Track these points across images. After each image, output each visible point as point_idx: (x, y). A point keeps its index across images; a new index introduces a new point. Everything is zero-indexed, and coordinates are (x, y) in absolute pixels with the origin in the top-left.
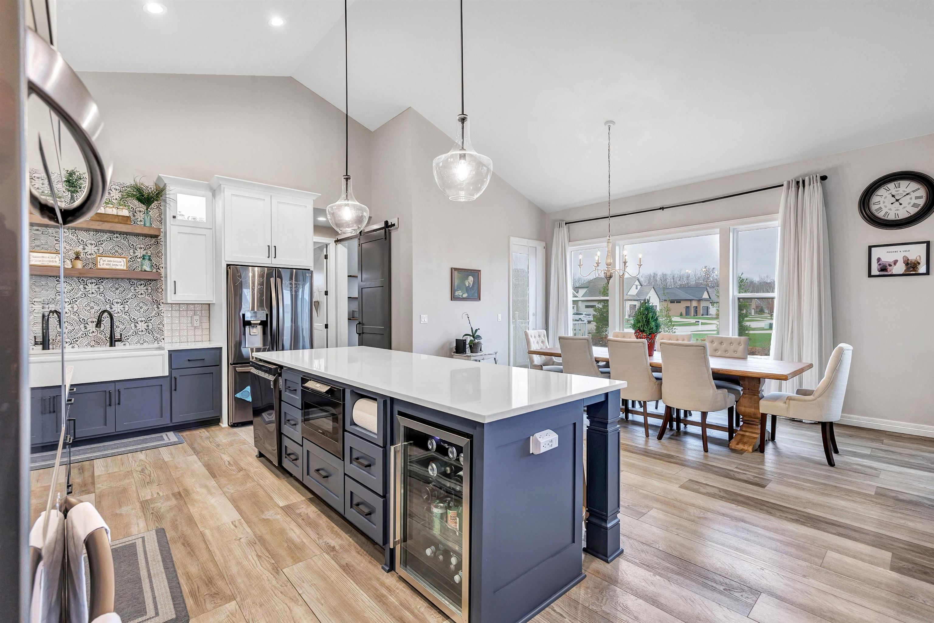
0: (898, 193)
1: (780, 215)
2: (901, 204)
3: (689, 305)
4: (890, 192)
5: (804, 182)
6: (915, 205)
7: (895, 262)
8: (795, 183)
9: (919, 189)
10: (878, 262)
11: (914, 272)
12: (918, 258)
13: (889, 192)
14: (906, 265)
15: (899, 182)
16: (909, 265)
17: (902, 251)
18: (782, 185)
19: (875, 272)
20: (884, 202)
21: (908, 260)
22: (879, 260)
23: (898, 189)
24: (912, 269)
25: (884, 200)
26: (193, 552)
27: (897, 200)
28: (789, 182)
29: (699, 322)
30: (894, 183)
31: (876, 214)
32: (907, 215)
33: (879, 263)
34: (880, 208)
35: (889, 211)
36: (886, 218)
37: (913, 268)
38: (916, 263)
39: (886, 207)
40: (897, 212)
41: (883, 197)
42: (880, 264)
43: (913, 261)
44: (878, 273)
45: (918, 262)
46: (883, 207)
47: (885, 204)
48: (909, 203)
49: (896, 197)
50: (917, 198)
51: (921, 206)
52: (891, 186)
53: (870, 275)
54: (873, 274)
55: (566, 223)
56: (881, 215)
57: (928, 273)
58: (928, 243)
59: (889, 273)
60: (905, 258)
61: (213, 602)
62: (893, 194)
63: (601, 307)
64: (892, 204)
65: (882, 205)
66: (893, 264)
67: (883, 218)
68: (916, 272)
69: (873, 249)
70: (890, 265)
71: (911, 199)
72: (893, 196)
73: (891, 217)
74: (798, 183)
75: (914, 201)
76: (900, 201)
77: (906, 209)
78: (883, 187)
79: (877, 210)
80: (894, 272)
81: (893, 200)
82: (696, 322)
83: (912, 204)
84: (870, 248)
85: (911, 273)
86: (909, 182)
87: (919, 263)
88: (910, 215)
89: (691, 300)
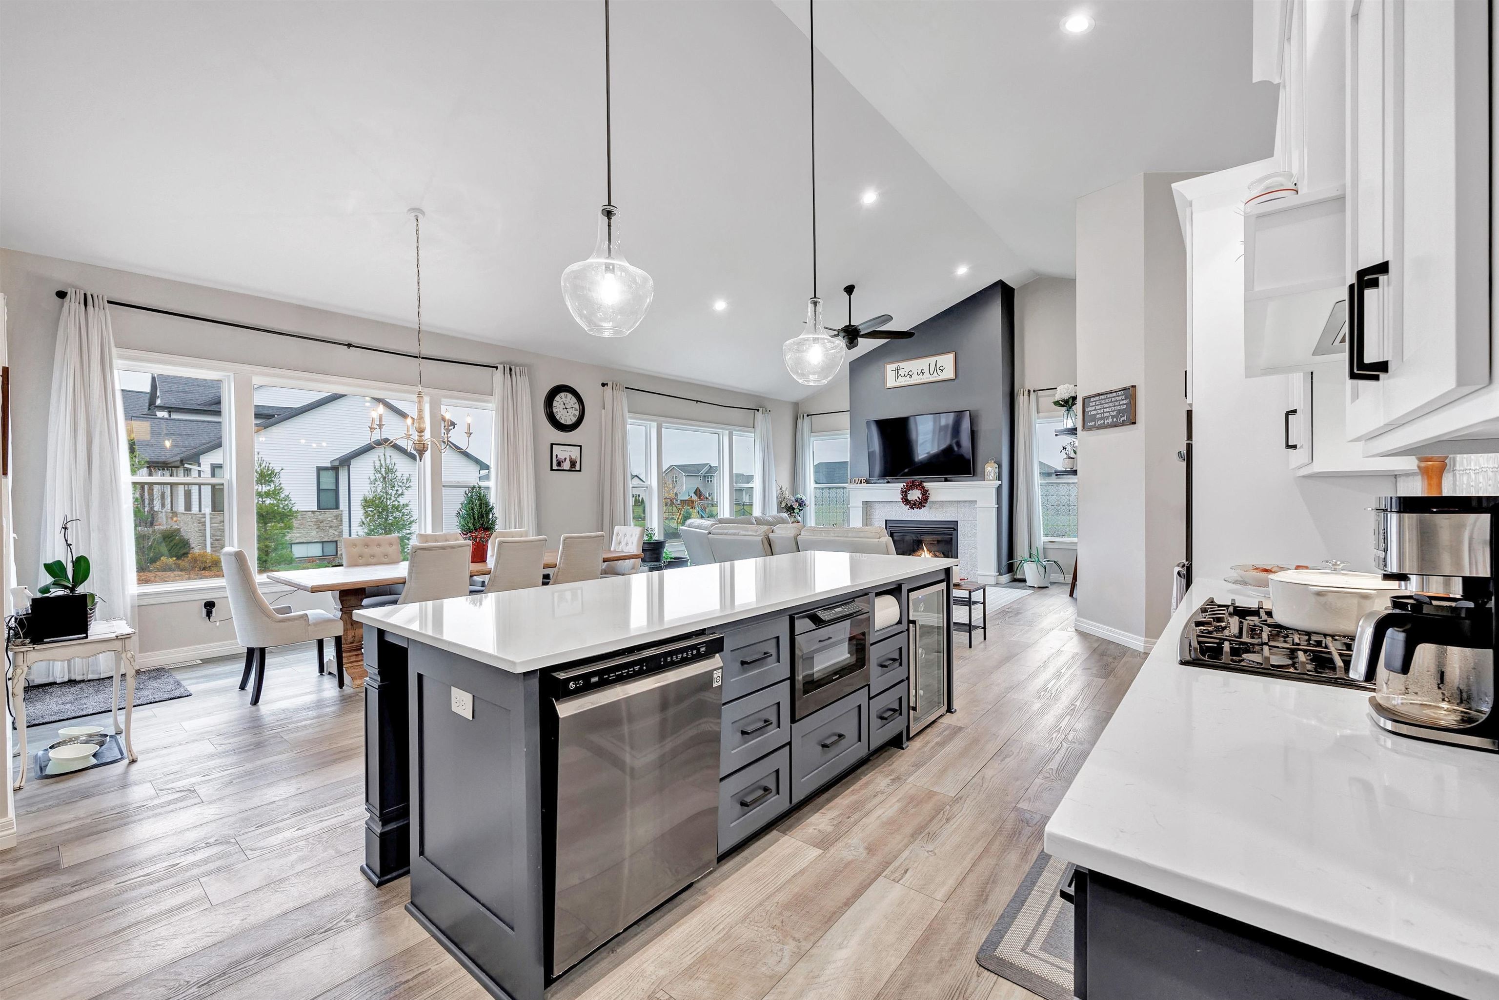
0: (566, 402)
2: (568, 412)
4: (562, 400)
6: (574, 415)
7: (565, 459)
8: (508, 370)
10: (556, 458)
11: (573, 469)
12: (576, 458)
14: (569, 462)
16: (571, 463)
17: (568, 451)
18: (495, 367)
22: (557, 456)
23: (566, 399)
24: (572, 466)
25: (559, 406)
26: (990, 877)
27: (566, 408)
30: (564, 393)
31: (555, 416)
34: (558, 412)
40: (566, 418)
42: (557, 460)
43: (573, 460)
44: (556, 467)
47: (560, 409)
50: (575, 409)
51: (578, 416)
53: (552, 469)
57: (580, 471)
58: (580, 446)
59: (562, 469)
60: (570, 457)
61: (1033, 817)
64: (563, 410)
66: (563, 461)
68: (575, 469)
70: (561, 461)
72: (564, 404)
74: (511, 370)
75: (574, 412)
77: (570, 417)
78: (559, 395)
80: (564, 467)
84: (552, 444)
87: (576, 462)
88: (572, 423)
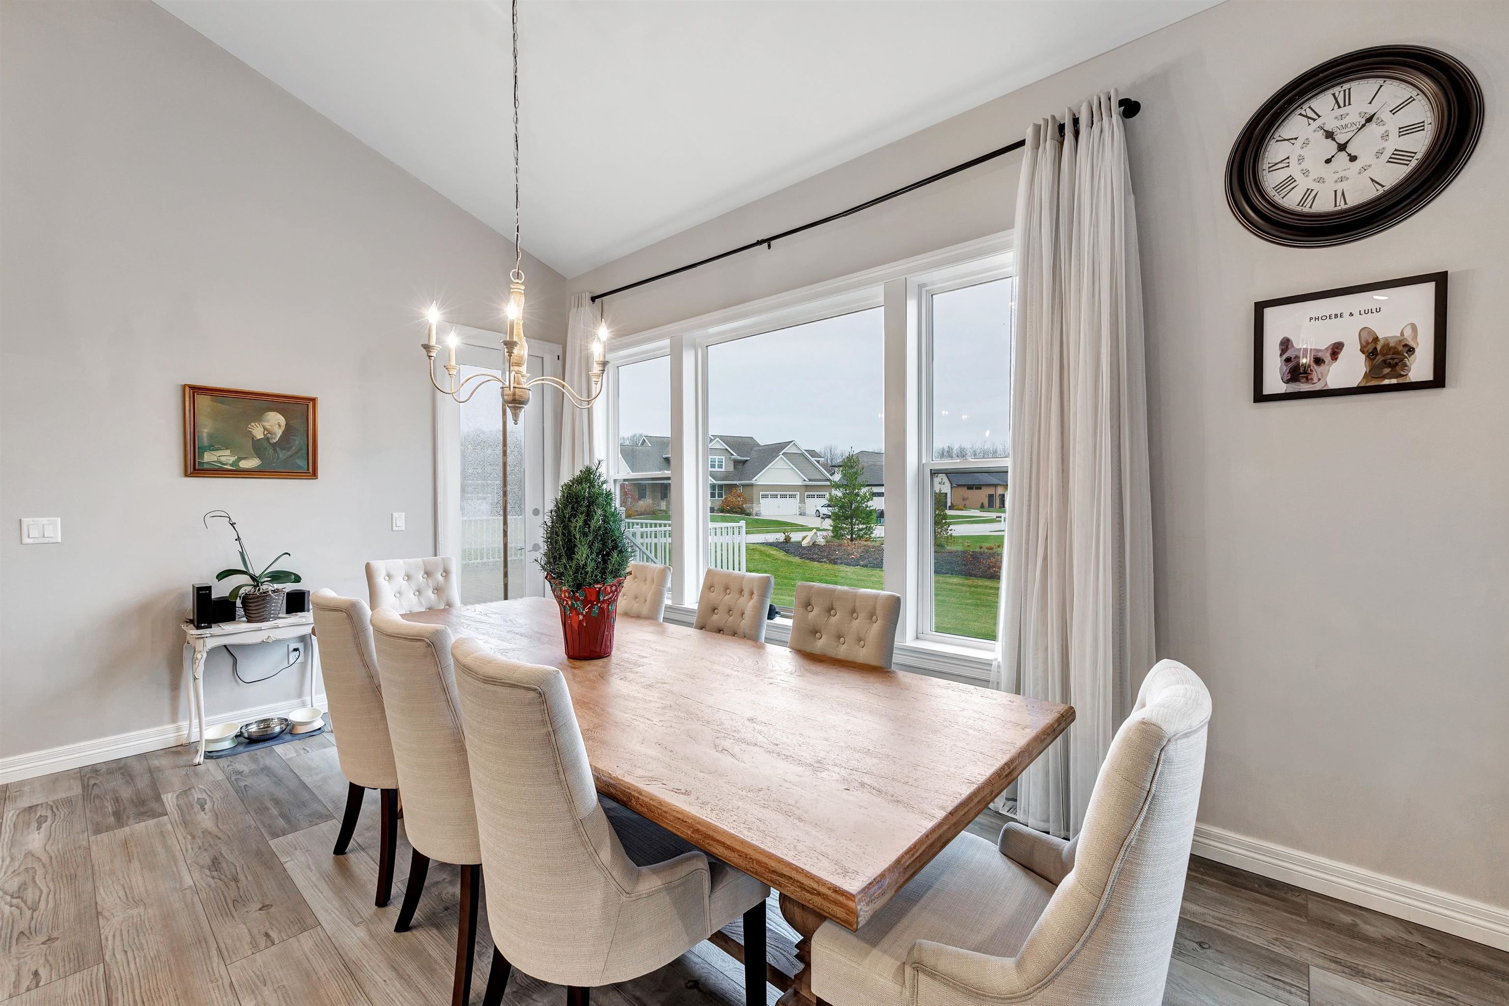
0: (1343, 122)
1: (1016, 235)
2: (1353, 159)
3: (993, 493)
4: (1319, 122)
5: (1076, 121)
6: (1397, 157)
7: (1336, 350)
8: (1053, 129)
9: (1411, 100)
10: (1283, 351)
11: (1394, 381)
12: (1408, 333)
13: (1315, 125)
14: (1368, 357)
15: (1346, 86)
16: (1380, 358)
17: (1356, 313)
18: (1022, 143)
19: (1274, 383)
20: (1301, 159)
21: (1376, 339)
22: (1286, 344)
23: (1343, 110)
24: (1387, 370)
25: (1302, 152)
27: (1342, 147)
28: (1037, 129)
29: (1001, 517)
30: (1331, 91)
31: (1278, 199)
32: (1371, 193)
33: (1285, 356)
34: (1291, 179)
35: (1316, 187)
36: (1306, 210)
37: (1389, 365)
38: (1400, 348)
39: (1306, 173)
40: (1340, 187)
41: (1299, 143)
42: (1288, 360)
43: (1392, 344)
44: (1282, 388)
45: (1406, 345)
46: (1298, 176)
47: (1304, 165)
48: (1379, 153)
49: (1336, 138)
50: (1404, 131)
51: (1419, 156)
52: (1323, 103)
53: (1260, 397)
54: (1268, 390)
55: (593, 299)
56: (1291, 201)
57: (1439, 381)
58: (1440, 280)
59: (1318, 387)
60: (1365, 335)
62: (1328, 128)
63: (840, 494)
64: (1328, 161)
65: (1294, 170)
66: (1327, 357)
67: (1299, 209)
68: (1401, 380)
69: (1268, 312)
70: (1318, 361)
71: (1385, 136)
72: (1330, 135)
73: (1324, 204)
74: (1062, 127)
75: (1395, 143)
76: (1350, 149)
77: (1370, 173)
78: (1299, 111)
79: (1278, 188)
80: (1333, 382)
81: (1330, 147)
82: (997, 517)
83: (1388, 154)
84: (1260, 308)
85: (1386, 382)
86: (1380, 81)
87: (1411, 350)
88: (1381, 191)
89: (996, 486)
